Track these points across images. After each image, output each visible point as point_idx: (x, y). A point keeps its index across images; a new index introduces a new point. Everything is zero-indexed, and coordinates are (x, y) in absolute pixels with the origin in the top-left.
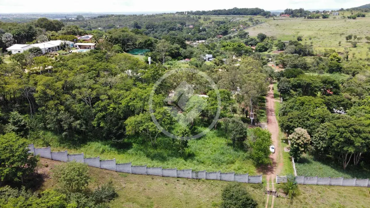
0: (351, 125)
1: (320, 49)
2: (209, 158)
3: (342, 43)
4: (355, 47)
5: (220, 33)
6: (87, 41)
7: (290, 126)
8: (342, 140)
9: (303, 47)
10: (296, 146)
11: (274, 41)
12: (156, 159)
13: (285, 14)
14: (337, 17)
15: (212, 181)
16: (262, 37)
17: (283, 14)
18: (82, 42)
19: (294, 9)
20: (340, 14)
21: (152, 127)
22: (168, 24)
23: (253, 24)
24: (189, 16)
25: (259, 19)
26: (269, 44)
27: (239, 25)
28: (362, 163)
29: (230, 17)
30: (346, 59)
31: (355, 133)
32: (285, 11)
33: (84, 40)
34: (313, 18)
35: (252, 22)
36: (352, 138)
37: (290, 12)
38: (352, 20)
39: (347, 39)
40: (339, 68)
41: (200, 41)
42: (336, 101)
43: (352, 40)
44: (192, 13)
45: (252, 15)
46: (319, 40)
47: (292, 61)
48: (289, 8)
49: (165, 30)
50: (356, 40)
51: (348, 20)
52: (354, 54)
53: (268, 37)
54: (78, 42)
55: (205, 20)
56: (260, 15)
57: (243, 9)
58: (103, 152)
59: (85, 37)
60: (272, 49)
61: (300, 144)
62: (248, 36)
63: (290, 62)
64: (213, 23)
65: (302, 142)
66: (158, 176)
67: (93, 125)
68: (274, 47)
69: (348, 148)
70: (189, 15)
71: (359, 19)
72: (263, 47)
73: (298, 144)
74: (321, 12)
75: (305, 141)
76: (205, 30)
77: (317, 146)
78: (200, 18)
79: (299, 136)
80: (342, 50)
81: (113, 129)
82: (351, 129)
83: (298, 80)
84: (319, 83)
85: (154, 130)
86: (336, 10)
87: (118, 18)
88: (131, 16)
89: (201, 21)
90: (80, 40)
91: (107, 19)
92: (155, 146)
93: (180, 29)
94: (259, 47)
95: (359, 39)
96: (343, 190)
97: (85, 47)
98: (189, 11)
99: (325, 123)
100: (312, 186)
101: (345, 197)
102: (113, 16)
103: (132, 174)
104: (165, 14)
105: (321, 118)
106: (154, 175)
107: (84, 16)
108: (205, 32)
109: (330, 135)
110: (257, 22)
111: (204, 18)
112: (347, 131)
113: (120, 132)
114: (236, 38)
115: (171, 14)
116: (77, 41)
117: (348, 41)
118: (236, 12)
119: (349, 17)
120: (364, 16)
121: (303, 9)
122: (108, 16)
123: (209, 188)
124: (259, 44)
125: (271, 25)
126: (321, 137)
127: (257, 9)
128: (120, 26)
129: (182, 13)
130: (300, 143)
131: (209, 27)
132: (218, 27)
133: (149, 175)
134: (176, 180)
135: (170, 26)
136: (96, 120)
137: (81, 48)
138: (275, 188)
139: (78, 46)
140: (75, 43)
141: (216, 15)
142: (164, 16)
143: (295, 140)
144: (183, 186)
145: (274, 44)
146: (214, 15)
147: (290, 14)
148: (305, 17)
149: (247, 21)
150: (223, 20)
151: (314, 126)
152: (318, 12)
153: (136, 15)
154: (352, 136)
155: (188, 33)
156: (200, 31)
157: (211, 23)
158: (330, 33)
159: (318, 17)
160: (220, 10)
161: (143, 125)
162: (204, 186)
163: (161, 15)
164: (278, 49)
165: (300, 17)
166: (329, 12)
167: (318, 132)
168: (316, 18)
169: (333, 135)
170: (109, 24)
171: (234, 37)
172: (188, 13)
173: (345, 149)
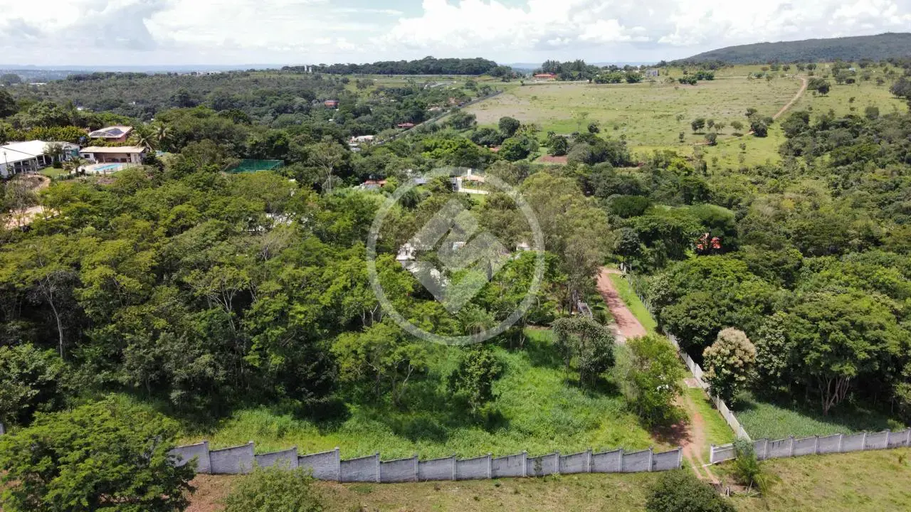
0: (841, 315)
1: (643, 150)
2: (542, 420)
3: (685, 136)
4: (714, 144)
5: (406, 118)
6: (119, 142)
7: (694, 326)
8: (826, 347)
9: (609, 148)
10: (729, 372)
11: (537, 135)
12: (423, 438)
13: (545, 72)
14: (658, 80)
15: (576, 478)
16: (511, 127)
17: (539, 72)
18: (103, 145)
19: (562, 61)
20: (661, 74)
21: (416, 356)
22: (271, 98)
23: (478, 96)
24: (318, 77)
25: (488, 83)
26: (531, 141)
27: (446, 99)
28: (851, 398)
29: (420, 80)
30: (702, 172)
31: (854, 332)
32: (544, 65)
33: (108, 140)
34: (608, 83)
35: (475, 90)
36: (850, 343)
37: (556, 67)
38: (689, 87)
39: (695, 129)
40: (703, 193)
41: (361, 138)
42: (770, 264)
43: (705, 130)
44: (322, 69)
45: (470, 74)
46: (635, 131)
47: (608, 179)
48: (551, 60)
49: (266, 113)
50: (713, 130)
51: (682, 87)
52: (715, 160)
53: (524, 126)
54: (91, 145)
55: (361, 86)
56: (489, 74)
57: (447, 60)
58: (281, 434)
59: (108, 131)
60: (538, 154)
61: (737, 366)
62: (476, 123)
63: (603, 182)
64: (382, 94)
65: (741, 362)
66: (446, 479)
67: (250, 364)
68: (541, 149)
69: (842, 366)
70: (317, 73)
71: (703, 85)
72: (518, 148)
73: (731, 367)
74: (621, 70)
75: (747, 359)
76: (367, 111)
77: (767, 366)
78: (346, 81)
79: (733, 347)
80: (688, 151)
81: (306, 369)
82: (842, 321)
83: (651, 221)
84: (698, 226)
85: (420, 362)
86: (651, 65)
87: (126, 81)
88: (163, 76)
89: (352, 88)
90: (96, 139)
91: (94, 83)
92: (402, 406)
93: (305, 110)
94: (507, 148)
95: (718, 127)
96: (847, 462)
97: (112, 158)
98: (317, 64)
99: (775, 315)
100: (784, 460)
101: (858, 476)
102: (113, 77)
103: (382, 482)
104: (254, 71)
105: (762, 302)
106: (436, 480)
107: (23, 78)
108: (368, 116)
109: (796, 340)
110: (486, 93)
111: (358, 82)
112: (835, 327)
113: (323, 377)
114: (448, 130)
115: (269, 71)
116: (87, 142)
117: (698, 131)
118: (432, 67)
119: (682, 81)
120: (710, 78)
121: (583, 63)
122: (96, 77)
123: (578, 496)
124: (508, 141)
125: (519, 98)
126: (773, 345)
127: (479, 60)
128: (137, 101)
129: (299, 70)
130: (736, 363)
131: (377, 104)
132: (399, 103)
133: (424, 481)
134: (492, 484)
135: (279, 102)
136: (256, 350)
137: (101, 161)
138: (713, 474)
139: (92, 156)
140: (81, 148)
141: (384, 73)
142: (253, 76)
143: (725, 358)
144: (516, 497)
145: (540, 141)
146: (378, 73)
147: (555, 73)
148: (591, 80)
149: (462, 88)
150: (403, 86)
151: (752, 324)
152: (614, 69)
153: (176, 74)
154: (848, 337)
155: (328, 119)
156: (357, 114)
157: (377, 93)
158: (654, 114)
159: (618, 80)
160: (392, 63)
161: (391, 353)
162: (564, 491)
163: (246, 74)
164: (551, 152)
165: (579, 79)
166: (636, 68)
167: (764, 335)
168: (613, 82)
169: (804, 339)
170: (104, 97)
171: (443, 127)
172: (315, 68)
173: (835, 368)
